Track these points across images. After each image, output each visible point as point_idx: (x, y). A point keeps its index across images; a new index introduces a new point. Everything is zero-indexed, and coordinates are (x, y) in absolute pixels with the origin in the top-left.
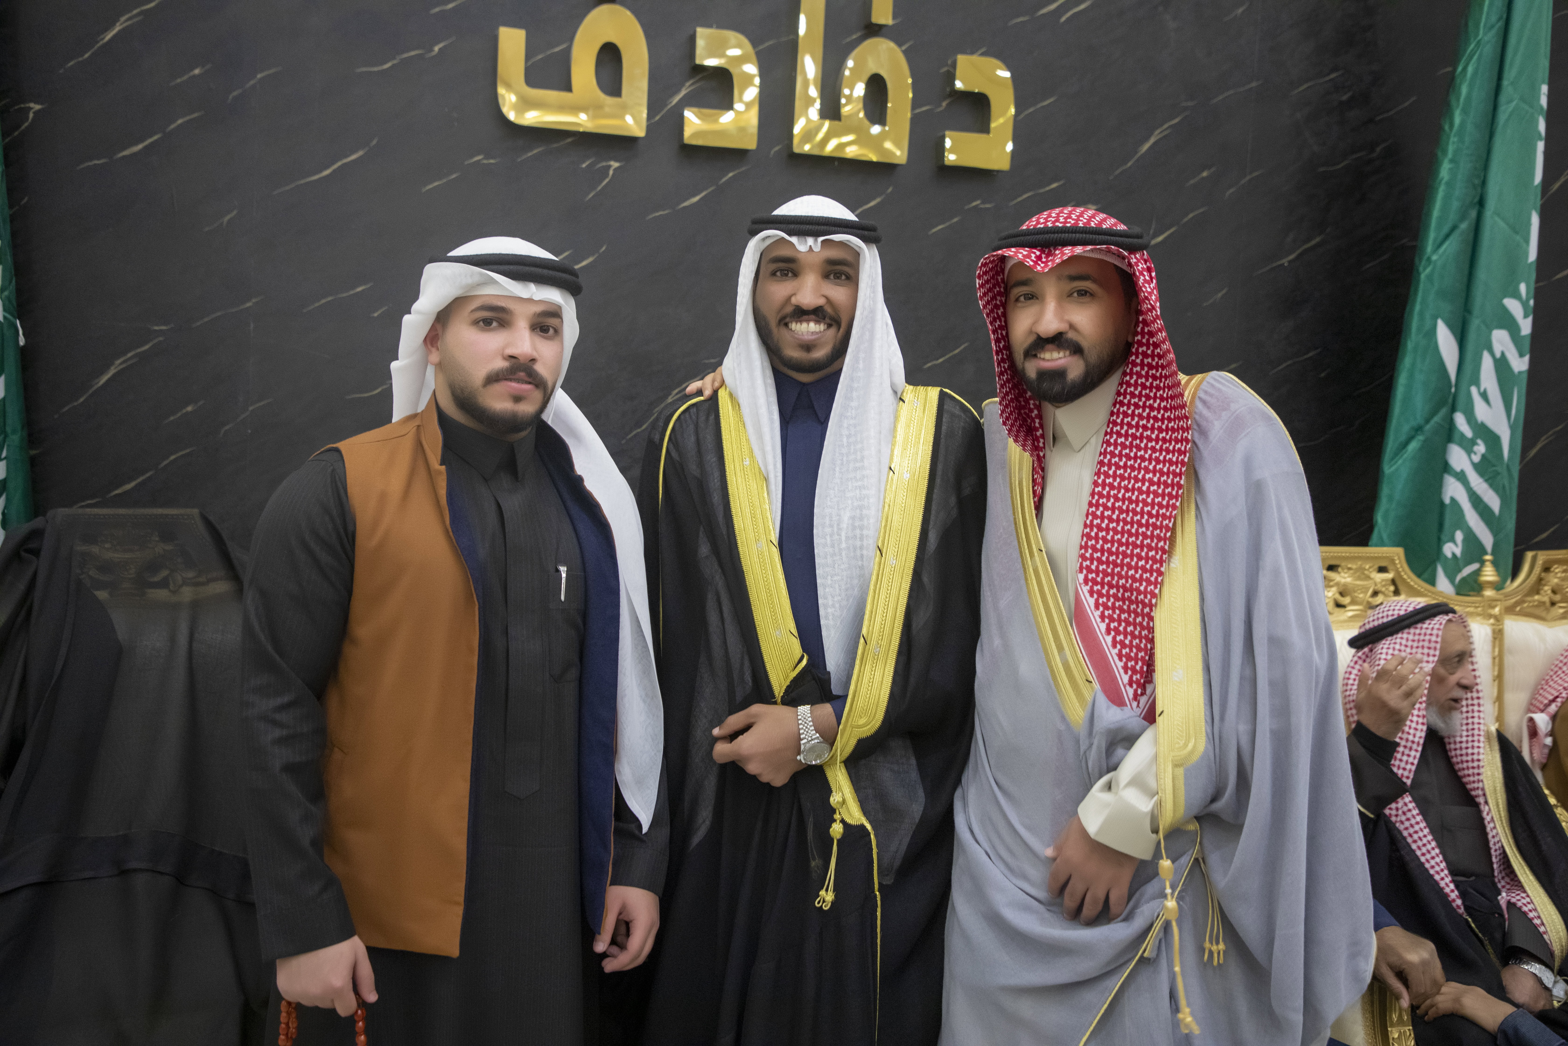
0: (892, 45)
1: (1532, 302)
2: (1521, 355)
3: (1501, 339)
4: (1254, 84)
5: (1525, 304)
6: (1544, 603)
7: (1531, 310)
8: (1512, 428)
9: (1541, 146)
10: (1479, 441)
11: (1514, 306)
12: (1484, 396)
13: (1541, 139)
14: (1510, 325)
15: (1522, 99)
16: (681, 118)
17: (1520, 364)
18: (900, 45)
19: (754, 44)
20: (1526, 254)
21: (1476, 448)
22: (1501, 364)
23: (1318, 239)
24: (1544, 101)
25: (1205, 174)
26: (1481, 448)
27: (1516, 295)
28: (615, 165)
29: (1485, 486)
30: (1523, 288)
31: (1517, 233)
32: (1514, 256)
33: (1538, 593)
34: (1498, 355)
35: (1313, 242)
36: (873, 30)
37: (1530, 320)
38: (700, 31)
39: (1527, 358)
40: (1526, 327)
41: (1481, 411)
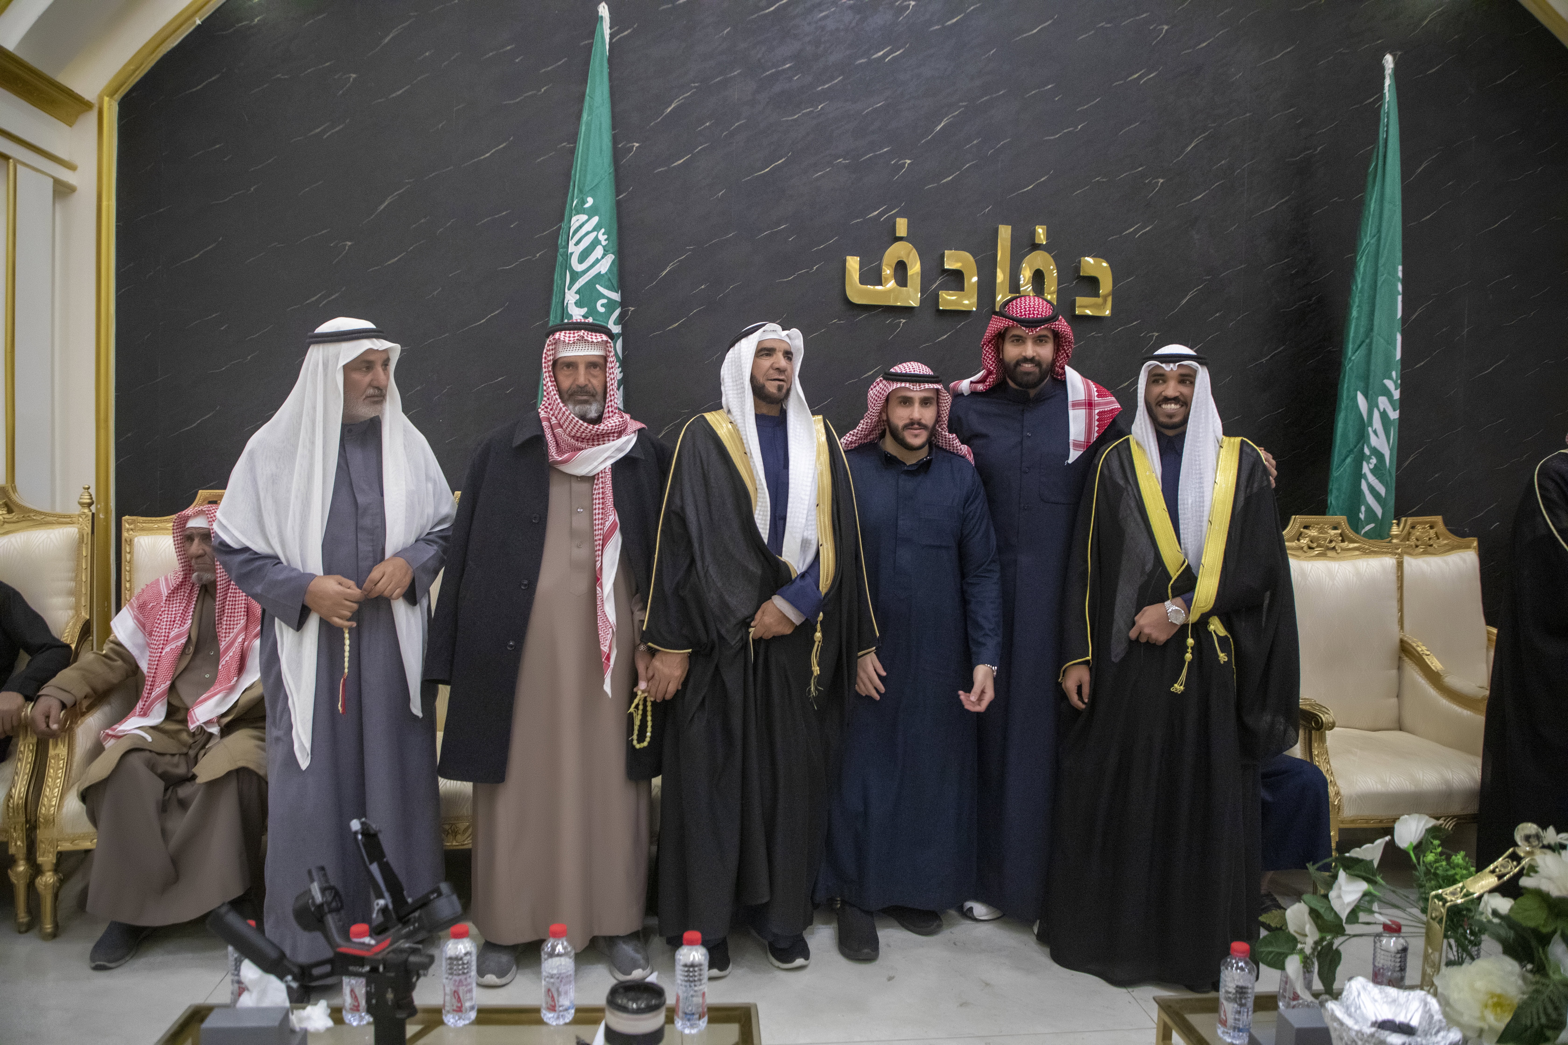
0: (1046, 254)
1: (1399, 381)
2: (1395, 410)
3: (1382, 401)
4: (1243, 266)
5: (1395, 383)
6: (1411, 546)
7: (1399, 386)
8: (1391, 450)
9: (1400, 298)
10: (1373, 457)
11: (1390, 384)
12: (1375, 432)
13: (1399, 294)
14: (1387, 393)
15: (1389, 274)
16: (937, 296)
17: (1394, 415)
18: (1050, 254)
19: (974, 257)
20: (1395, 356)
21: (1371, 461)
22: (1384, 415)
23: (1282, 348)
24: (1400, 274)
25: (1218, 315)
26: (1374, 461)
27: (1390, 378)
28: (904, 321)
29: (1377, 481)
30: (1394, 374)
31: (1389, 344)
32: (1389, 356)
33: (1408, 540)
34: (1382, 410)
35: (1279, 350)
36: (1036, 247)
37: (1399, 390)
38: (946, 252)
39: (1398, 412)
40: (1396, 395)
41: (1374, 441)
